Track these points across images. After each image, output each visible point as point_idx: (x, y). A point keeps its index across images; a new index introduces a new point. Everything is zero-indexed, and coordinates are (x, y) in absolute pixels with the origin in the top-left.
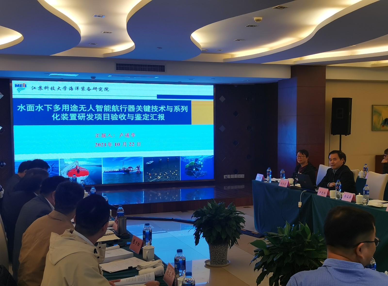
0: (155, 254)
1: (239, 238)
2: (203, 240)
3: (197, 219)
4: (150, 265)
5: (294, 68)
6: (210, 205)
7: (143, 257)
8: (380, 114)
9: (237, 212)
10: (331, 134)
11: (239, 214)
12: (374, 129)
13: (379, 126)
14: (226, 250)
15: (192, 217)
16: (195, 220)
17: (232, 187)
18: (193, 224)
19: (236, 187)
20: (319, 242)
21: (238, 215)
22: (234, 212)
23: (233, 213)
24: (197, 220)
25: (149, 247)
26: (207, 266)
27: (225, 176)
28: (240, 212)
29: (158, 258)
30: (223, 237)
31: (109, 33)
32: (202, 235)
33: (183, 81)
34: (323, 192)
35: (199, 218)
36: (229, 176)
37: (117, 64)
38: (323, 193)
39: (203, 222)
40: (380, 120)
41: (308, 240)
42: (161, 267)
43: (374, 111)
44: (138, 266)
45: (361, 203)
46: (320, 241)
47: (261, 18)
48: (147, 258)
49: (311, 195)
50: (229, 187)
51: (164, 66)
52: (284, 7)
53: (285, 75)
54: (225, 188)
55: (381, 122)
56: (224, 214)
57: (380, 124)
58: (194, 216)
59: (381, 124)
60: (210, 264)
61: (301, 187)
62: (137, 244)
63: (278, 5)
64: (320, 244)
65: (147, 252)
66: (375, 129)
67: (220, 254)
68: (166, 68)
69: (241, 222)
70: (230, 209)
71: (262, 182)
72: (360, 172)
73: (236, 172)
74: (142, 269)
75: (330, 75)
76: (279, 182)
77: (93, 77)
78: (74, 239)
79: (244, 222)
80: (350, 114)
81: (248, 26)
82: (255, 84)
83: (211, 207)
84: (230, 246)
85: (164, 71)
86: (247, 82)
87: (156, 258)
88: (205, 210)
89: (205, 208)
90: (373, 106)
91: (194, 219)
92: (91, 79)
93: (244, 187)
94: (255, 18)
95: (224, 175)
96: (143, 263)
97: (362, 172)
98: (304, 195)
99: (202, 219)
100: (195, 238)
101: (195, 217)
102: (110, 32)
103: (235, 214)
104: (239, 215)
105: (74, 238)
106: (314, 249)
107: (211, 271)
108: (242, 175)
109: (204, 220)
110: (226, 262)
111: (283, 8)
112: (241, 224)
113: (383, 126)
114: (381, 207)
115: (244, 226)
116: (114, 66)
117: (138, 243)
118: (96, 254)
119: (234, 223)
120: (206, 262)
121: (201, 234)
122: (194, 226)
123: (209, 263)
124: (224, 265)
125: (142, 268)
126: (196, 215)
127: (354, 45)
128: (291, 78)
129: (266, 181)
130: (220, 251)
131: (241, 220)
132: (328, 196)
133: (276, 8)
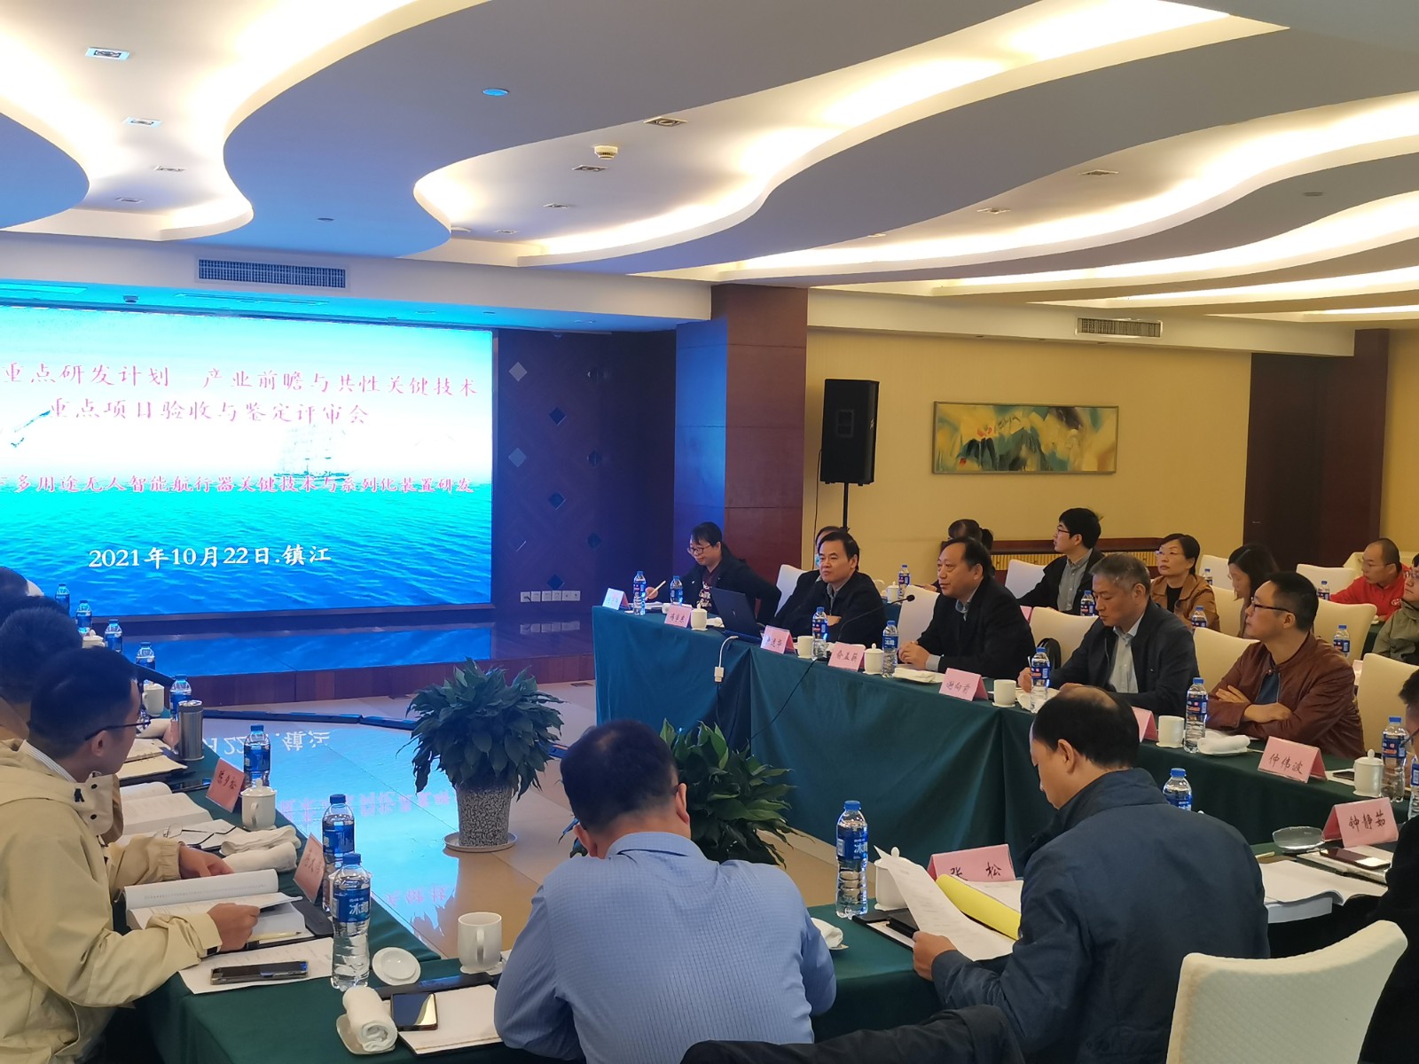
0: (277, 811)
1: (542, 769)
2: (438, 777)
3: (422, 715)
4: (262, 842)
5: (722, 293)
6: (460, 675)
7: (244, 821)
8: (955, 429)
9: (539, 697)
10: (821, 480)
11: (544, 701)
12: (937, 468)
13: (952, 460)
14: (506, 804)
15: (409, 709)
16: (418, 719)
17: (545, 628)
18: (410, 732)
19: (555, 627)
20: (750, 777)
21: (542, 705)
22: (531, 696)
23: (528, 698)
24: (422, 719)
25: (260, 791)
26: (450, 850)
27: (523, 595)
28: (547, 696)
29: (288, 823)
30: (497, 767)
31: (175, 170)
32: (436, 762)
33: (400, 316)
34: (777, 641)
35: (430, 713)
36: (535, 596)
37: (201, 261)
38: (776, 643)
39: (440, 725)
40: (954, 443)
41: (720, 770)
42: (288, 847)
43: (939, 420)
44: (226, 844)
45: (875, 671)
46: (755, 773)
47: (615, 149)
48: (254, 821)
49: (750, 649)
50: (534, 628)
51: (343, 272)
52: (676, 122)
53: (697, 310)
54: (522, 629)
55: (957, 450)
56: (501, 701)
57: (956, 456)
58: (414, 707)
59: (958, 456)
60: (458, 845)
61: (723, 626)
62: (229, 783)
63: (660, 115)
64: (754, 783)
65: (254, 805)
66: (941, 469)
67: (487, 815)
68: (350, 279)
69: (549, 726)
70: (520, 686)
71: (621, 612)
72: (890, 587)
73: (555, 584)
74: (235, 851)
75: (818, 314)
76: (664, 612)
77: (131, 300)
78: (17, 763)
79: (558, 724)
80: (872, 425)
81: (581, 168)
82: (613, 332)
83: (464, 683)
84: (517, 793)
85: (343, 286)
86: (588, 325)
87: (281, 821)
88: (445, 690)
89: (447, 686)
90: (935, 403)
91: (415, 716)
92: (123, 301)
93: (578, 628)
94: (598, 149)
95: (522, 593)
96: (238, 837)
97: (895, 586)
98: (731, 647)
99: (438, 718)
100: (415, 770)
101: (417, 709)
102: (177, 168)
103: (534, 702)
104: (546, 705)
105: (19, 761)
106: (734, 796)
107: (461, 865)
108: (573, 592)
109: (441, 719)
110: (506, 837)
111: (673, 125)
112: (552, 730)
113: (963, 461)
114: (928, 681)
115: (559, 737)
116: (192, 269)
117: (230, 781)
118: (80, 804)
119: (530, 728)
120: (448, 838)
121: (432, 758)
122: (412, 736)
123: (456, 843)
124: (498, 847)
125: (236, 848)
126: (422, 703)
127: (880, 232)
128: (712, 318)
129: (632, 609)
130: (488, 807)
131: (551, 718)
132: (790, 651)
133: (655, 122)
